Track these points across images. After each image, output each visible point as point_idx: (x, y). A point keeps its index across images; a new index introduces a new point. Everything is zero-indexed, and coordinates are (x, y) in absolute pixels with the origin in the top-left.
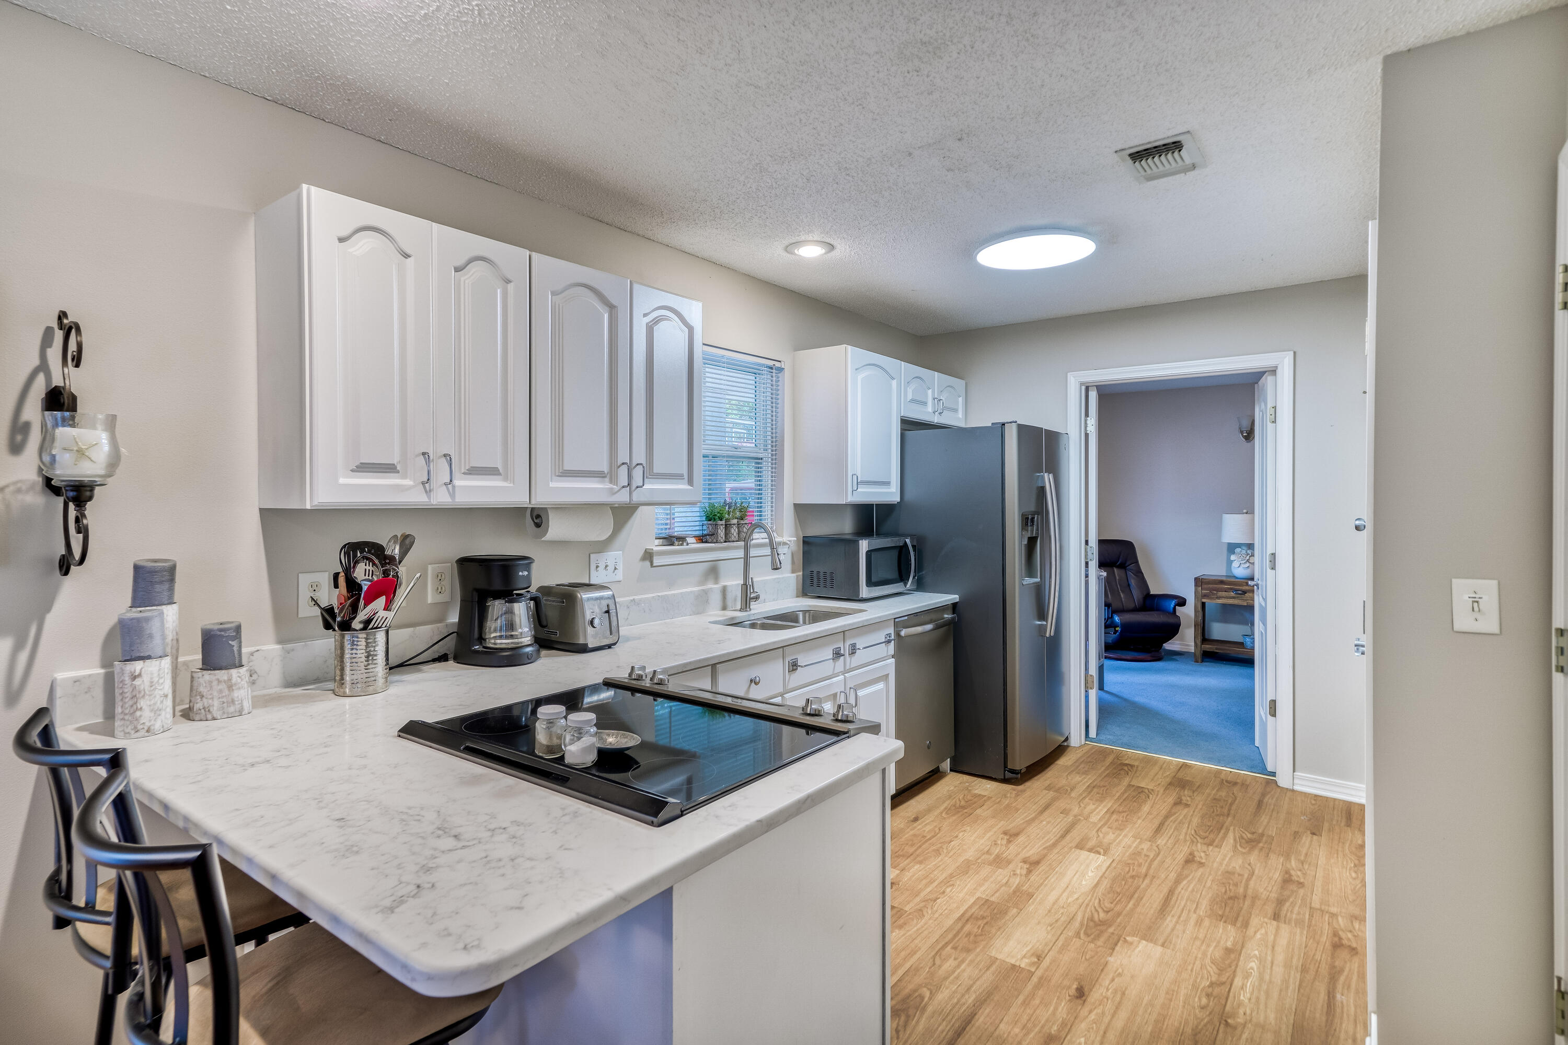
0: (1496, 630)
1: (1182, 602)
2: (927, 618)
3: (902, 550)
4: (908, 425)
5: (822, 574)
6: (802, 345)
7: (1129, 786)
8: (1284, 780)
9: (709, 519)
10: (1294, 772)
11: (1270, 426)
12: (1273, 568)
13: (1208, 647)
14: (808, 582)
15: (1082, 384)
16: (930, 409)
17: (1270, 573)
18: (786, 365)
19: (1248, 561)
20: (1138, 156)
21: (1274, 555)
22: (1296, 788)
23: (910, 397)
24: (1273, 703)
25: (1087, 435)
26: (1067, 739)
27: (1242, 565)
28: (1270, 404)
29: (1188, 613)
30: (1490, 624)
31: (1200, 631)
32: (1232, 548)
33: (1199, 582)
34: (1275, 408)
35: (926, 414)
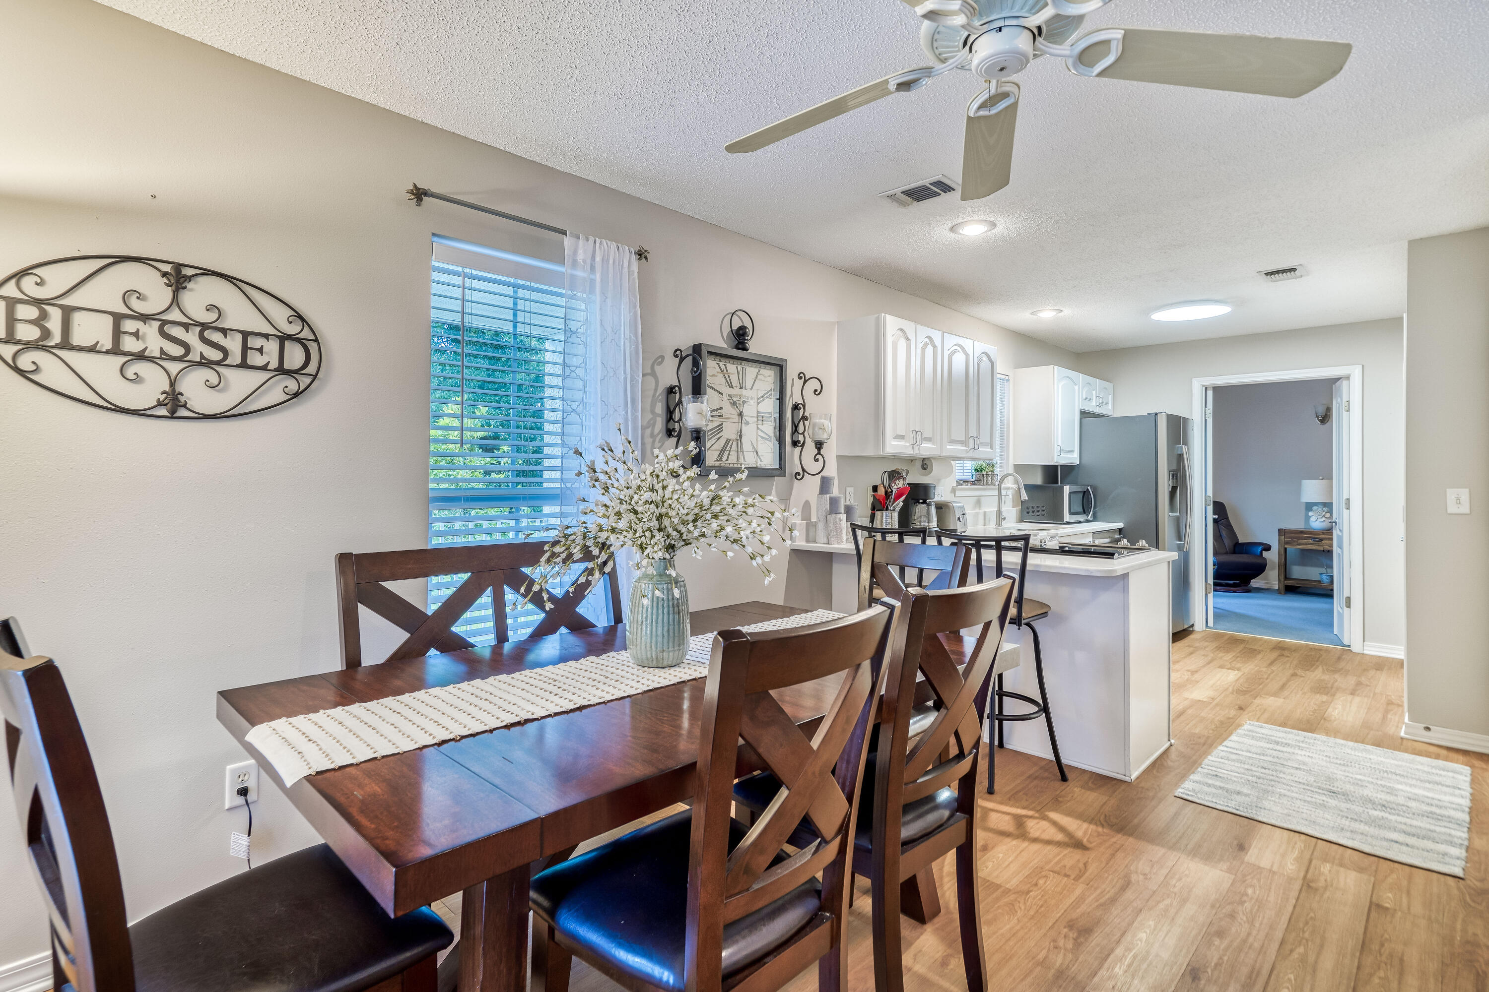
0: (1468, 511)
1: (1268, 548)
2: (1107, 535)
3: (1085, 493)
4: (1084, 414)
5: (1035, 508)
6: (1019, 365)
7: (1245, 648)
8: (1356, 648)
9: (977, 471)
10: (1364, 641)
11: (1345, 414)
12: (1348, 508)
13: (1289, 583)
14: (1025, 513)
15: (1203, 386)
16: (1094, 403)
17: (1345, 512)
18: (1011, 378)
19: (1324, 516)
20: (1267, 274)
21: (1348, 500)
22: (1365, 652)
23: (1084, 397)
24: (1348, 599)
25: (1206, 420)
26: (1192, 626)
27: (1319, 520)
28: (1345, 399)
29: (1272, 557)
30: (1465, 509)
31: (1283, 570)
32: (1309, 506)
33: (1281, 532)
34: (1348, 402)
35: (1092, 407)
